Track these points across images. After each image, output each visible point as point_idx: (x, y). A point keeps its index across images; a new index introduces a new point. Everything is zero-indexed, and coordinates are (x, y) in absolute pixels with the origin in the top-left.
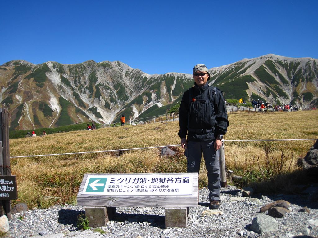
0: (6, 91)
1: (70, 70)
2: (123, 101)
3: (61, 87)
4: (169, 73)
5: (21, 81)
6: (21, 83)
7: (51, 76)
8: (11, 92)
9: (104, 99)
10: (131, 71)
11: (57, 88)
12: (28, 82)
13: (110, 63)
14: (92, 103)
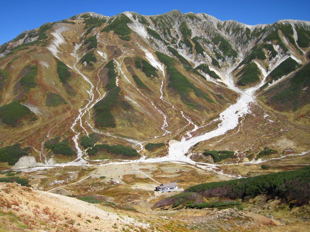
1: (154, 22)
2: (232, 57)
3: (151, 41)
6: (98, 37)
7: (134, 27)
8: (89, 48)
9: (209, 55)
10: (222, 24)
11: (147, 42)
12: (107, 35)
13: (196, 15)
14: (195, 60)
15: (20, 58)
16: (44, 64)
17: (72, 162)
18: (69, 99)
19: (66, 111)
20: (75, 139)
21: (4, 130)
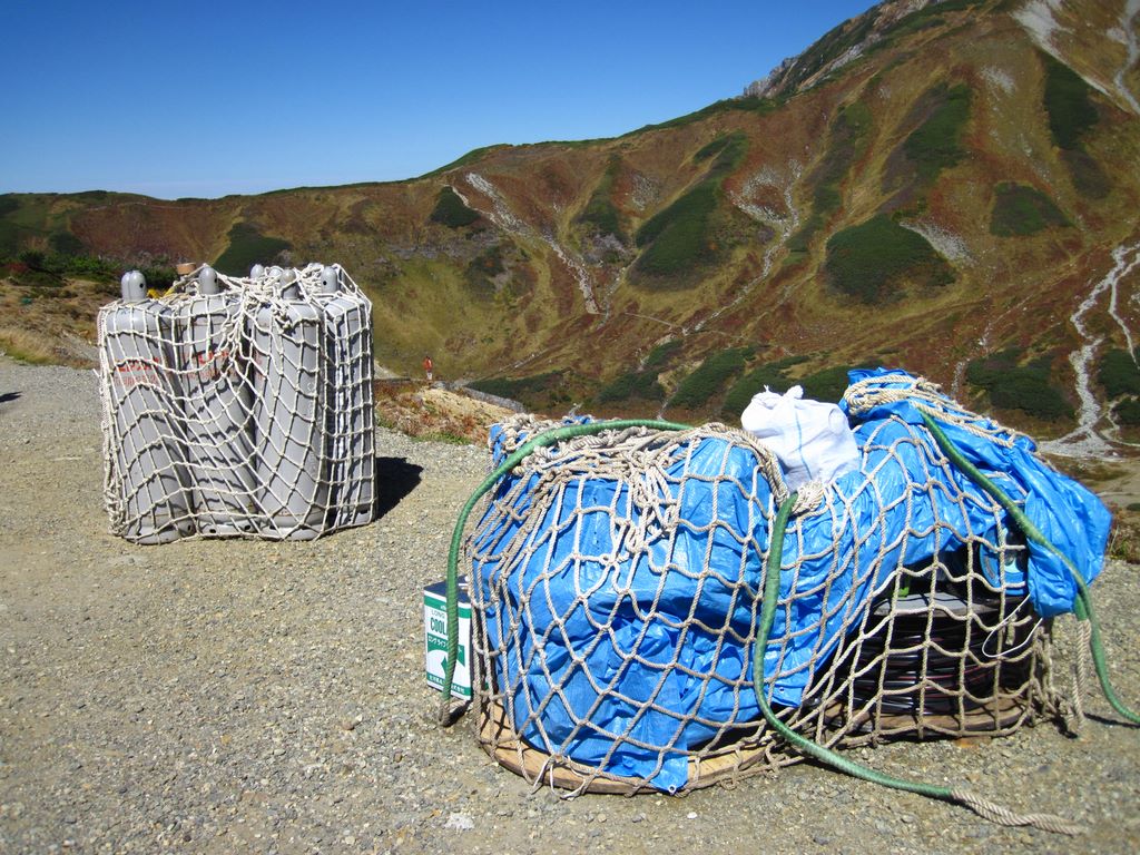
15: (913, 60)
16: (996, 79)
17: (1054, 442)
18: (1080, 208)
19: (1066, 257)
20: (1081, 360)
21: (839, 313)
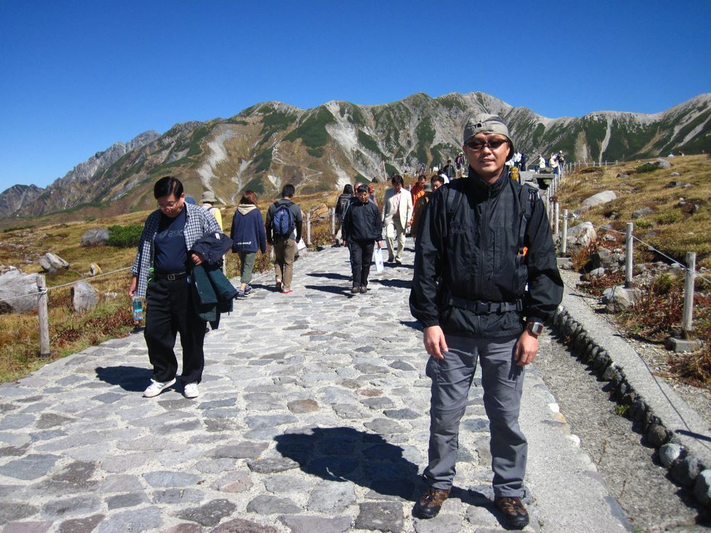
0: (249, 168)
1: (376, 118)
3: (358, 155)
4: (594, 113)
5: (277, 145)
6: (276, 150)
7: (337, 131)
8: (259, 169)
10: (507, 112)
11: (350, 157)
12: (290, 146)
13: (462, 98)
